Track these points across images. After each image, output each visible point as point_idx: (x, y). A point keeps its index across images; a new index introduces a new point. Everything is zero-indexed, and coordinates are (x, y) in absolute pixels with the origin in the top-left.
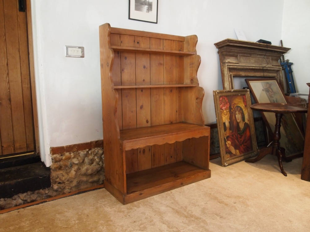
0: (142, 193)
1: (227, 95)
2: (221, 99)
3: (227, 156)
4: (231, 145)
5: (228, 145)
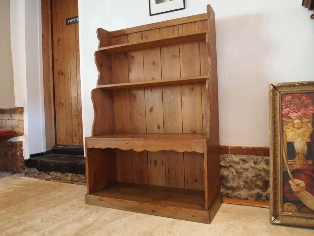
0: (102, 199)
1: (308, 92)
2: (288, 99)
3: (287, 209)
4: (306, 190)
5: (294, 186)
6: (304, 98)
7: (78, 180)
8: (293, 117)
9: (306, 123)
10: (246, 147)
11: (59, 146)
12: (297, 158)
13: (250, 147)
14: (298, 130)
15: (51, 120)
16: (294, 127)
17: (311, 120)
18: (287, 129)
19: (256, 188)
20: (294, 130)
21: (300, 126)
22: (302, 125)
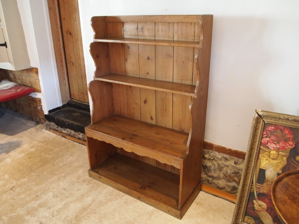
0: (101, 177)
1: (292, 127)
2: (270, 129)
3: (247, 220)
4: (267, 211)
5: (257, 205)
6: (287, 132)
8: (271, 148)
9: (281, 156)
10: (230, 149)
11: (73, 100)
12: (265, 184)
13: (233, 149)
14: (272, 161)
15: (64, 77)
16: (270, 157)
17: (288, 154)
18: (262, 157)
20: (269, 159)
21: (275, 158)
22: (278, 156)
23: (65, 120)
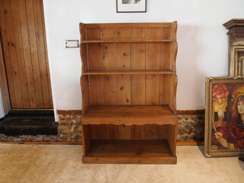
0: (98, 159)
1: (226, 83)
2: (216, 87)
3: (213, 148)
4: (223, 137)
5: (217, 136)
6: (224, 87)
7: (49, 139)
8: (218, 98)
9: (224, 101)
10: (182, 110)
12: (219, 121)
13: (184, 110)
14: (220, 105)
16: (218, 104)
17: (227, 99)
18: (215, 105)
19: (185, 133)
20: (218, 105)
21: (221, 103)
22: (222, 102)
23: (19, 127)
